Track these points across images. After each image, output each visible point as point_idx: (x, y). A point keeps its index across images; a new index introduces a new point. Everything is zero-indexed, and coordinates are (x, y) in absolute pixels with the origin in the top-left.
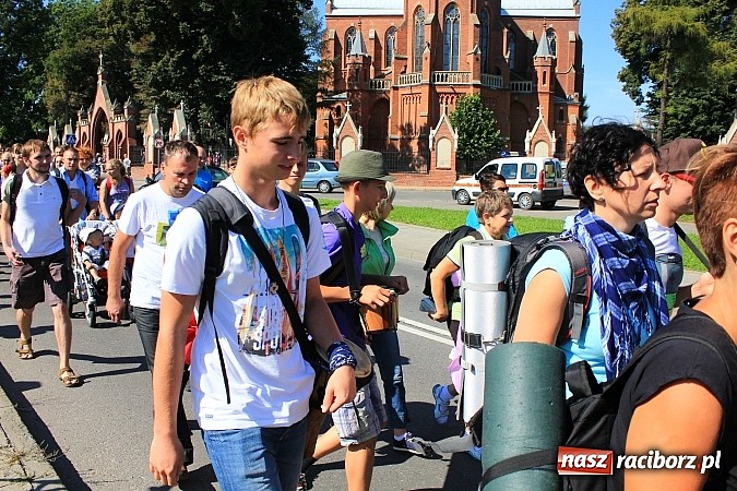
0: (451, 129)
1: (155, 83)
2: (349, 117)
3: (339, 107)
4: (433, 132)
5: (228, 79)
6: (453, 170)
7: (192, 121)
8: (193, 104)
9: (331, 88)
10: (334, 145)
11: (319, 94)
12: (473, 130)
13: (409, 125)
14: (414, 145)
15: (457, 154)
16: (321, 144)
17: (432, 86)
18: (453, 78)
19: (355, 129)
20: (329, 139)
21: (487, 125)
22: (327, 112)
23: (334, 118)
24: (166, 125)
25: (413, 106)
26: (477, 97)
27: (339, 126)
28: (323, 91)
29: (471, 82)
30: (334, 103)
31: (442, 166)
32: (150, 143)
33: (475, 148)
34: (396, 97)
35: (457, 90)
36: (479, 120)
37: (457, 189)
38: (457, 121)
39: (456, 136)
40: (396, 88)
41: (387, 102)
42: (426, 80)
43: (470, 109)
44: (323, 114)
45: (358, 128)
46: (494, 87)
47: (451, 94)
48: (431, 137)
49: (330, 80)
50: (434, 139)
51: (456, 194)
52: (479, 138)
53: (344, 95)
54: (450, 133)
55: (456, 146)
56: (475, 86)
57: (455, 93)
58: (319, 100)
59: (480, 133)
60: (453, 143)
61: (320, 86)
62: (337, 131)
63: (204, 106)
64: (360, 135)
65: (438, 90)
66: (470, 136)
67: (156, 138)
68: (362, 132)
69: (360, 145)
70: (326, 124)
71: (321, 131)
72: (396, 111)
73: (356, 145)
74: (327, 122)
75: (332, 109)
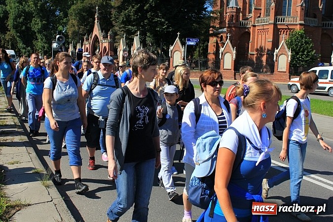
0: (287, 49)
1: (123, 22)
2: (229, 42)
3: (222, 36)
4: (276, 51)
5: (163, 20)
6: (288, 73)
7: (143, 43)
8: (143, 35)
9: (218, 26)
10: (220, 57)
11: (211, 29)
12: (299, 50)
13: (261, 48)
14: (264, 59)
15: (290, 63)
16: (211, 57)
17: (275, 25)
18: (288, 20)
19: (232, 48)
20: (217, 53)
21: (308, 47)
22: (215, 39)
23: (219, 42)
24: (130, 44)
25: (264, 36)
26: (302, 31)
27: (223, 47)
28: (214, 27)
29: (299, 22)
30: (219, 34)
31: (281, 70)
32: (121, 54)
33: (300, 60)
34: (254, 31)
35: (290, 27)
36: (303, 44)
37: (291, 83)
38: (290, 45)
39: (290, 54)
40: (254, 26)
41: (249, 34)
42: (272, 21)
43: (297, 38)
44: (213, 40)
45: (233, 48)
46: (312, 25)
47: (286, 29)
48: (275, 54)
49: (218, 21)
50: (277, 55)
51: (290, 87)
52: (302, 55)
53: (225, 30)
54: (286, 52)
55: (289, 59)
56: (300, 24)
57: (289, 29)
58: (211, 32)
59: (303, 51)
60: (288, 57)
61: (212, 25)
62: (222, 50)
63: (148, 34)
64: (235, 52)
65: (279, 27)
66: (297, 53)
67: (124, 51)
68: (236, 50)
69: (234, 57)
70: (214, 45)
71: (211, 49)
72: (254, 39)
73: (232, 57)
74: (215, 44)
75: (218, 37)
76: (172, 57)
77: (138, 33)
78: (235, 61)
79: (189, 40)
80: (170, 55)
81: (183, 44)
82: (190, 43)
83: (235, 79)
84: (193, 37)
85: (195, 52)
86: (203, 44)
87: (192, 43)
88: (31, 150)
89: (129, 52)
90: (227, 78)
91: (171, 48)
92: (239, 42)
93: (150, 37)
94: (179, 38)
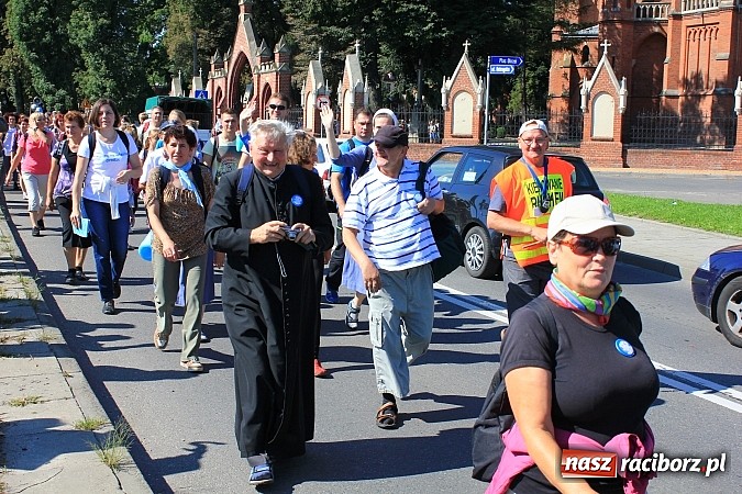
2: (607, 64)
3: (586, 47)
5: (423, 8)
7: (370, 70)
8: (370, 49)
9: (575, 20)
10: (583, 106)
11: (556, 29)
13: (697, 76)
14: (706, 106)
16: (558, 106)
17: (737, 12)
19: (615, 82)
20: (573, 96)
22: (567, 56)
23: (579, 64)
24: (333, 75)
27: (590, 79)
28: (563, 24)
30: (580, 41)
32: (309, 103)
34: (676, 31)
40: (677, 17)
42: (728, 3)
44: (560, 60)
45: (619, 80)
48: (738, 92)
49: (574, 7)
53: (596, 30)
58: (556, 38)
61: (558, 17)
62: (586, 85)
63: (384, 48)
64: (623, 91)
67: (318, 95)
68: (627, 87)
69: (622, 105)
70: (565, 74)
71: (557, 84)
72: (676, 53)
73: (617, 106)
74: (568, 71)
75: (575, 51)
76: (450, 108)
77: (357, 45)
78: (623, 115)
79: (495, 62)
80: (443, 104)
81: (480, 72)
82: (499, 70)
83: (625, 166)
84: (507, 53)
85: (513, 94)
86: (535, 70)
87: (503, 69)
88: (71, 364)
89: (333, 97)
90: (602, 163)
91: (447, 84)
92: (634, 61)
93: (387, 55)
94: (469, 55)
